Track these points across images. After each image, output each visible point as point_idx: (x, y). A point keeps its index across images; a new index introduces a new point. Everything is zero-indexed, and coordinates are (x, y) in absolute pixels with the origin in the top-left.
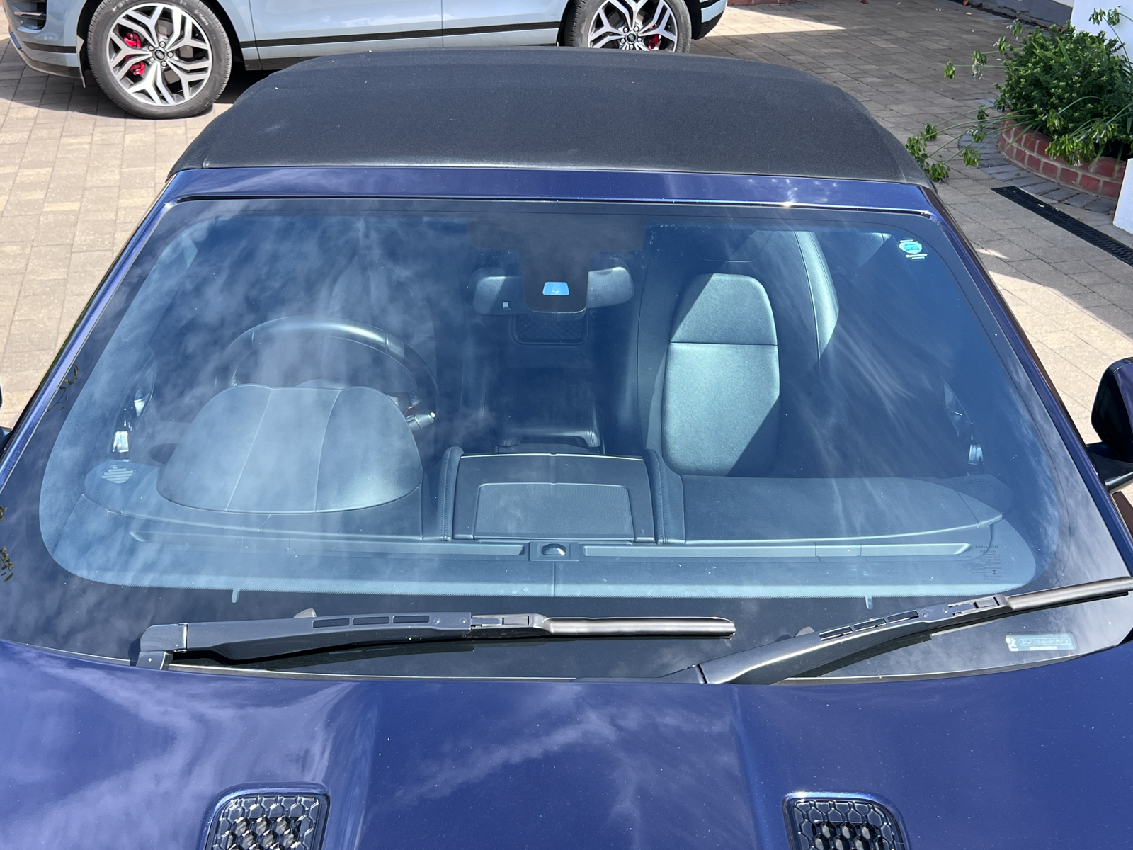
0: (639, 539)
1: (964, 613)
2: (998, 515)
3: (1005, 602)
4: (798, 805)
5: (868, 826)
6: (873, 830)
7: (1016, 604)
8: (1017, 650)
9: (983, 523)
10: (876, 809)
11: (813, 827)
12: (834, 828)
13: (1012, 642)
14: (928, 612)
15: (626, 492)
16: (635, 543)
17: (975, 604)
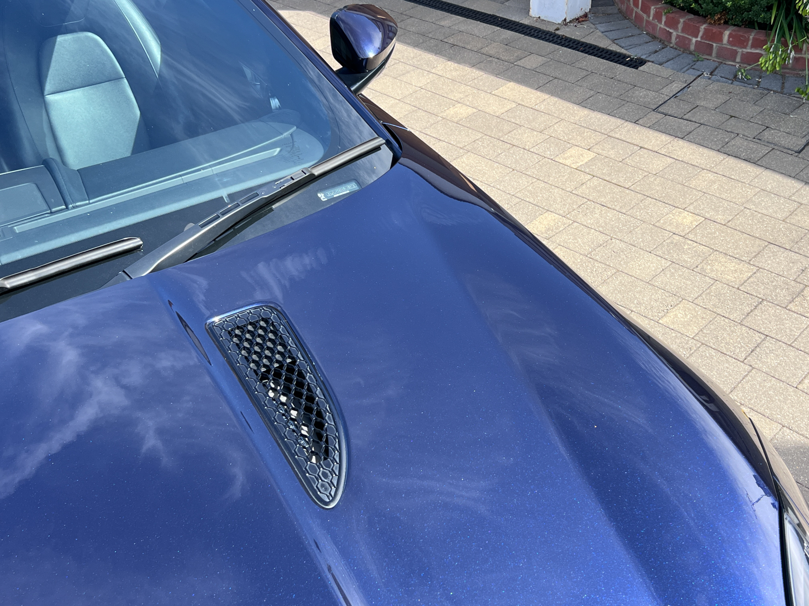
0: (54, 210)
1: (286, 185)
2: (293, 127)
3: (309, 171)
4: (216, 324)
5: (263, 319)
6: (266, 321)
7: (317, 172)
8: (326, 199)
9: (285, 134)
10: (265, 309)
11: (229, 333)
12: (243, 329)
13: (322, 196)
14: (264, 191)
15: (34, 186)
16: (51, 213)
17: (291, 178)
